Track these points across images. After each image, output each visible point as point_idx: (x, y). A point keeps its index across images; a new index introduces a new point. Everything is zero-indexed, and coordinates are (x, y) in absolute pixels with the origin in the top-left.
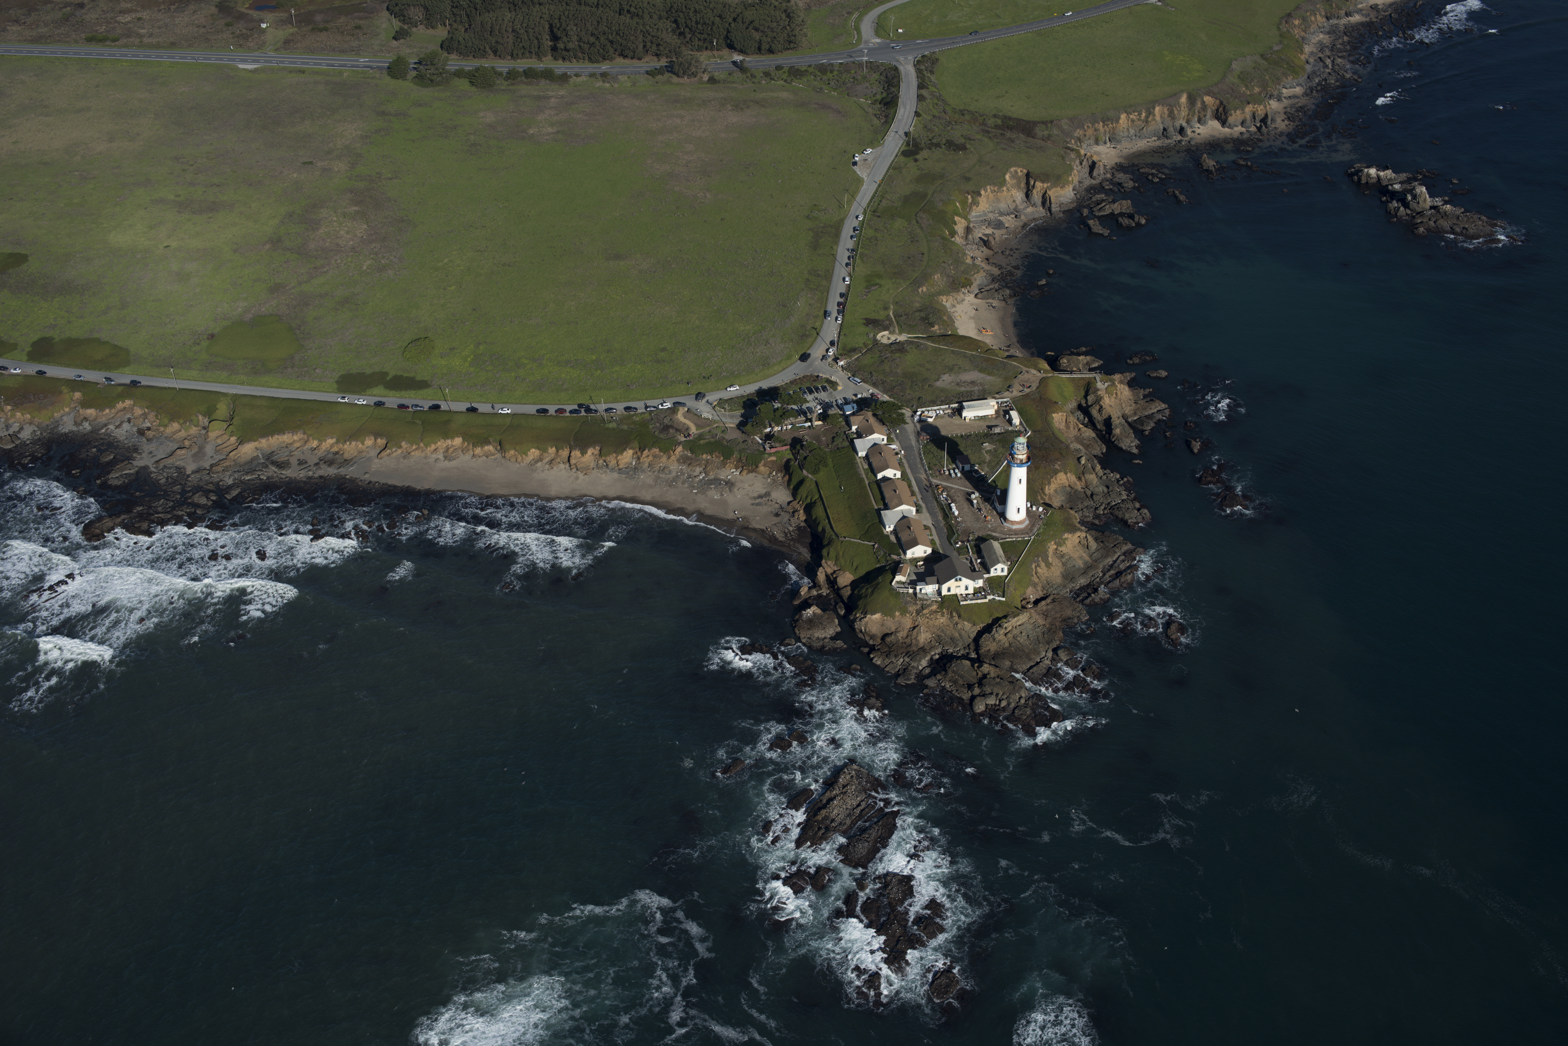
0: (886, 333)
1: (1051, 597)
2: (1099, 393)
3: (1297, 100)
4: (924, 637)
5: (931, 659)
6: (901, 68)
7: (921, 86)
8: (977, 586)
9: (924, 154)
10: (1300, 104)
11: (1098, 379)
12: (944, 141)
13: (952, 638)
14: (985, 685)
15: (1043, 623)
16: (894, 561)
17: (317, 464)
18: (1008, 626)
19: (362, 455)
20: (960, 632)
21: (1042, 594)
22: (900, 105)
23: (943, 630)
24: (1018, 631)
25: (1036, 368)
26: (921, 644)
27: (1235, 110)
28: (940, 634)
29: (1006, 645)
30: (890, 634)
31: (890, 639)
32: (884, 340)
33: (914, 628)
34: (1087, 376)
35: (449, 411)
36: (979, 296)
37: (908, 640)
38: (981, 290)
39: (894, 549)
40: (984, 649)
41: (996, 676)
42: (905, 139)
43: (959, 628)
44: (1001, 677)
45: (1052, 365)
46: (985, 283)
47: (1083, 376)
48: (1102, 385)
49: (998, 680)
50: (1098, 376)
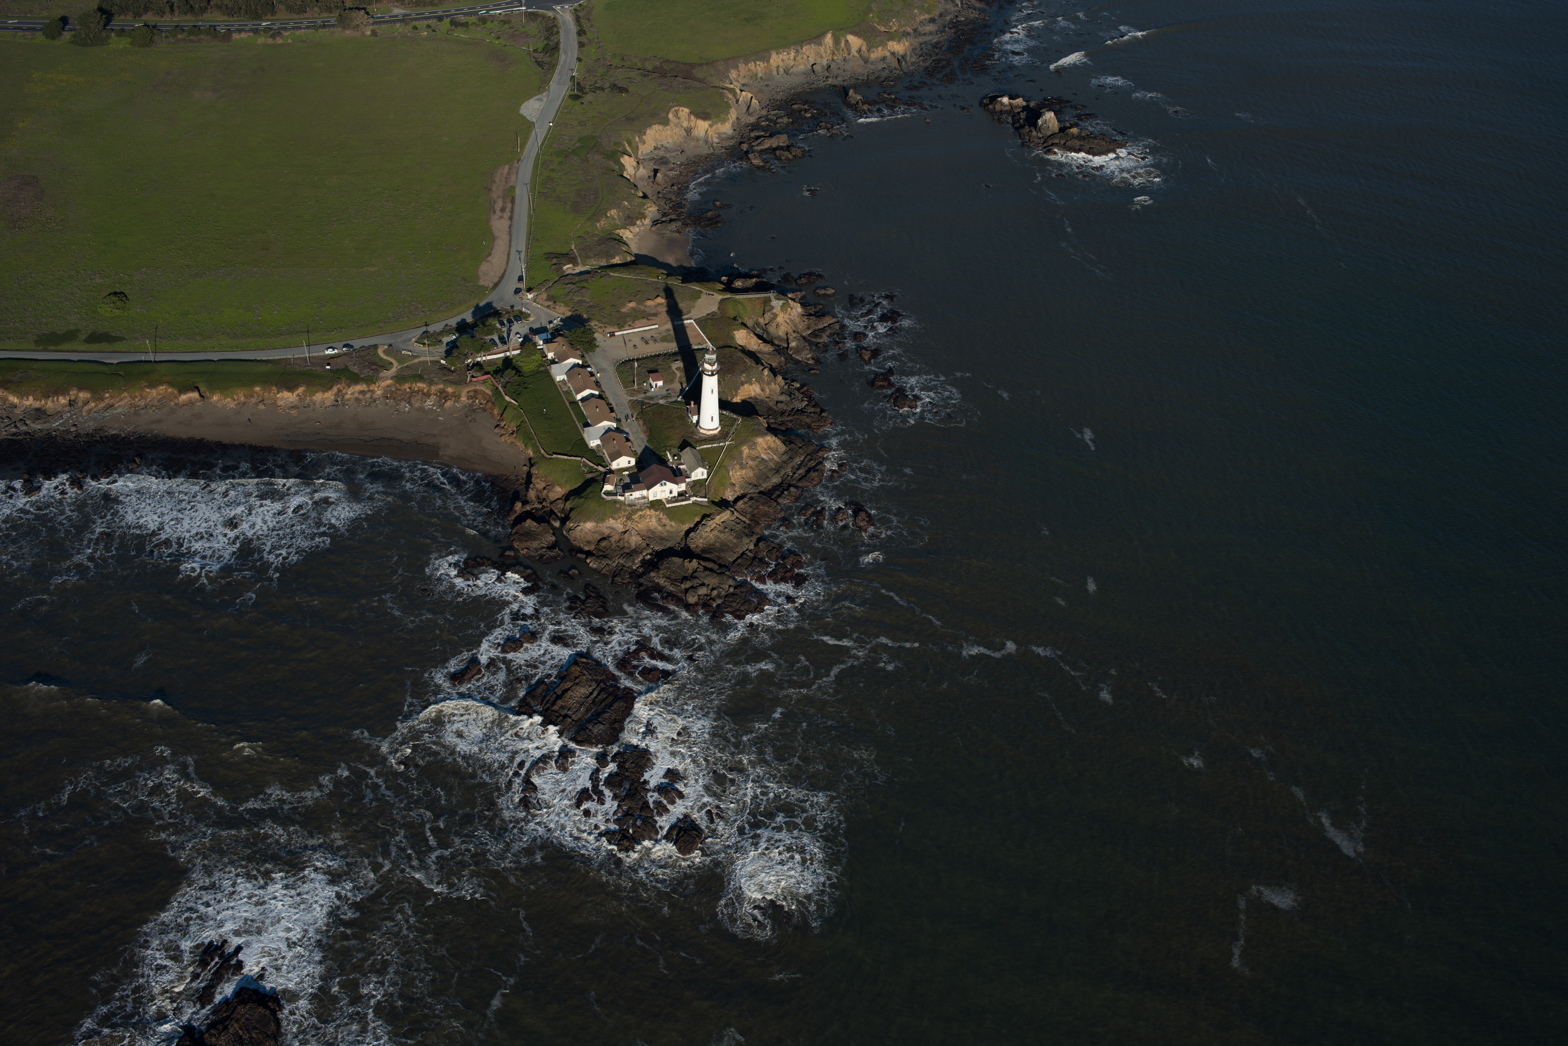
0: (570, 266)
1: (749, 496)
2: (774, 311)
3: (930, 38)
4: (634, 540)
5: (644, 559)
6: (558, 17)
7: (580, 33)
8: (680, 490)
9: (589, 97)
10: (935, 41)
11: (772, 298)
12: (607, 85)
13: (662, 539)
14: (696, 577)
15: (744, 519)
16: (601, 473)
17: (21, 420)
18: (711, 524)
19: (67, 409)
20: (668, 531)
21: (739, 494)
22: (561, 51)
23: (653, 532)
24: (720, 528)
25: (714, 290)
26: (633, 547)
27: (877, 47)
28: (649, 537)
29: (711, 542)
30: (604, 539)
31: (604, 544)
32: (570, 271)
33: (625, 532)
34: (762, 295)
35: (151, 361)
36: (654, 229)
37: (621, 544)
38: (655, 223)
39: (600, 461)
40: (693, 546)
41: (706, 569)
42: (569, 84)
43: (668, 528)
44: (711, 570)
45: (729, 288)
46: (658, 216)
47: (759, 296)
48: (777, 304)
49: (707, 573)
50: (772, 295)
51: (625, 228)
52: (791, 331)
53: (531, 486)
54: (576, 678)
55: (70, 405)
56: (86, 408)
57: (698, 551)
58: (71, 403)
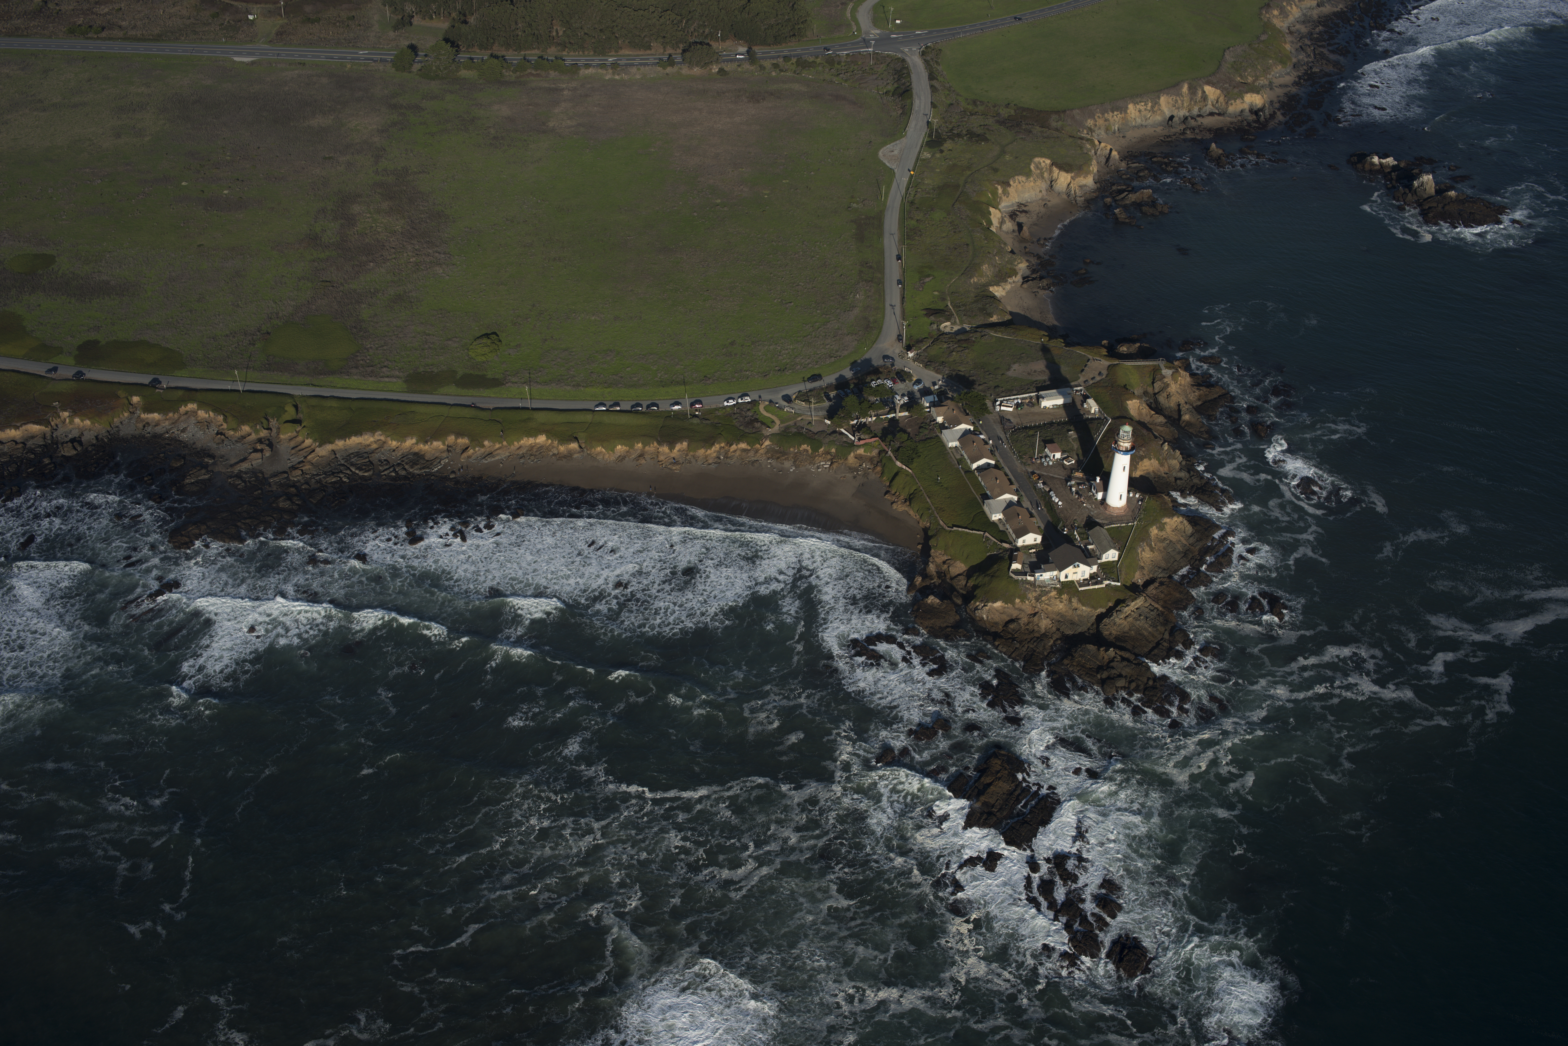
0: (948, 324)
1: (1158, 580)
2: (1166, 380)
3: (1288, 89)
4: (1044, 624)
5: (1055, 644)
6: (908, 59)
7: (932, 77)
8: (1092, 572)
9: (948, 145)
10: (1291, 93)
11: (1162, 366)
12: (964, 132)
13: (1072, 623)
14: (1113, 668)
15: (1156, 606)
16: (1006, 550)
17: (399, 464)
18: (1127, 610)
19: (445, 455)
20: (1080, 616)
21: (1147, 578)
22: (915, 96)
23: (1062, 616)
24: (1136, 615)
25: (1101, 356)
26: (1043, 631)
27: (1235, 100)
28: (1060, 620)
29: (1126, 629)
30: (1012, 621)
31: (1012, 626)
32: (948, 330)
33: (1035, 614)
34: (1151, 363)
35: (527, 409)
36: (1025, 286)
37: (1030, 627)
38: (1026, 279)
39: (1003, 537)
40: (1106, 633)
41: (1123, 659)
42: (925, 130)
43: (1079, 612)
44: (1128, 660)
45: (1112, 353)
46: (1028, 273)
47: (1147, 363)
48: (1167, 372)
49: (1125, 663)
50: (1161, 363)
51: (997, 285)
52: (1182, 402)
53: (931, 559)
54: (998, 772)
55: (448, 451)
56: (465, 455)
57: (1112, 638)
58: (449, 449)
